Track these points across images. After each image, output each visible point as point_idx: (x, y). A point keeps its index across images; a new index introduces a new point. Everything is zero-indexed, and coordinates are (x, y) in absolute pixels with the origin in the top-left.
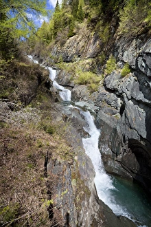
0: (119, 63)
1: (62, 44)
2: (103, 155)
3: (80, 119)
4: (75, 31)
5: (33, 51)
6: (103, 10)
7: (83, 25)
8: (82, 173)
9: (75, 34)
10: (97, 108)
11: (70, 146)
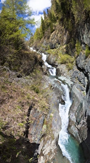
0: (83, 45)
1: (48, 38)
2: (70, 120)
3: (60, 89)
4: (54, 28)
5: (33, 45)
6: (64, 12)
7: (57, 24)
8: (53, 126)
9: (54, 30)
10: (72, 83)
11: (48, 103)
